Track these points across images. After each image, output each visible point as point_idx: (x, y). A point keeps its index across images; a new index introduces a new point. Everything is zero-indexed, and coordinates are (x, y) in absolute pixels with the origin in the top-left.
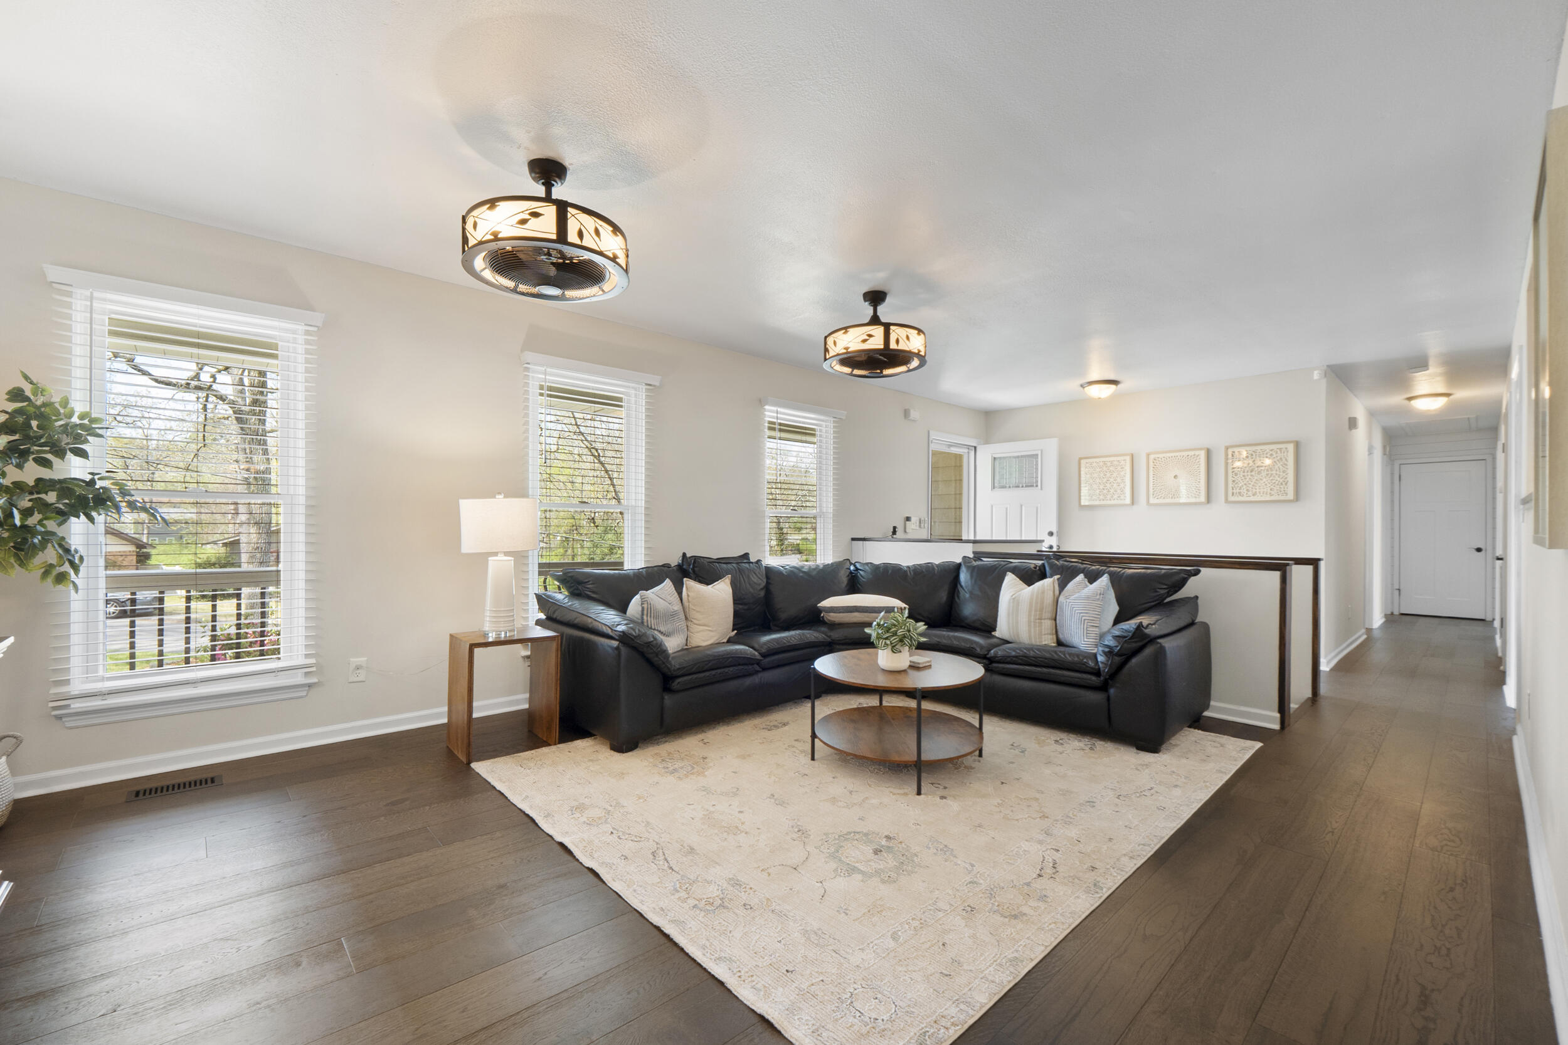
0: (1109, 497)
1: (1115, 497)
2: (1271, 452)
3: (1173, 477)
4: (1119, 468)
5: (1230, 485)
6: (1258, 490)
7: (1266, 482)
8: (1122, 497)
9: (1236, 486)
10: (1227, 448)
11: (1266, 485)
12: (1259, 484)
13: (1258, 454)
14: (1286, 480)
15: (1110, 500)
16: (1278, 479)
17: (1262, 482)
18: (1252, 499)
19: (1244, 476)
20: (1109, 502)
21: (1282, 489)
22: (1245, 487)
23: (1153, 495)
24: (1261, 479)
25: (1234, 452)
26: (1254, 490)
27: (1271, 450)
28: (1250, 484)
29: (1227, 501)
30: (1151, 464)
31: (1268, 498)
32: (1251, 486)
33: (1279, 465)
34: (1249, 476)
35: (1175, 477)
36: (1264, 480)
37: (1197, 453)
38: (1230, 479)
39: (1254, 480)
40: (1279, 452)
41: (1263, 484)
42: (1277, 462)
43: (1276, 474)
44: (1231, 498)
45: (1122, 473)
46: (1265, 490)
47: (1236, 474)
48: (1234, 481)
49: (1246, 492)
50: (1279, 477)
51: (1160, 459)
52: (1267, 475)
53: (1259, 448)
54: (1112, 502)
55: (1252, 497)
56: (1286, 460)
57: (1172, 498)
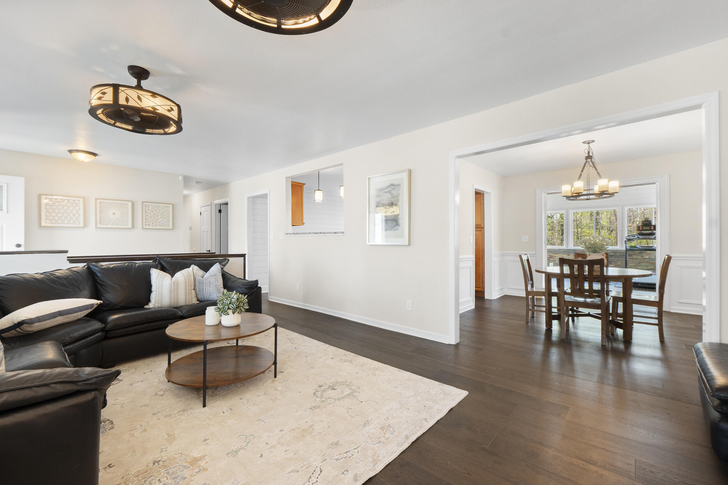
0: (66, 222)
1: (71, 222)
2: (163, 207)
3: (112, 213)
4: (74, 205)
5: (144, 221)
6: (157, 224)
7: (161, 220)
8: (77, 222)
9: (147, 221)
10: (143, 202)
11: (161, 222)
12: (158, 221)
13: (157, 207)
14: (169, 220)
15: (67, 224)
16: (166, 220)
17: (159, 220)
18: (154, 227)
19: (151, 217)
20: (66, 225)
21: (167, 224)
22: (151, 222)
23: (100, 222)
24: (158, 219)
25: (146, 205)
26: (155, 224)
27: (163, 206)
28: (154, 221)
29: (143, 228)
30: (98, 205)
31: (161, 227)
32: (154, 222)
33: (166, 213)
34: (153, 217)
35: (114, 214)
36: (160, 219)
37: (127, 202)
38: (144, 218)
39: (155, 219)
40: (166, 208)
41: (159, 221)
42: (165, 212)
43: (165, 217)
44: (145, 227)
45: (77, 208)
46: (160, 224)
47: (147, 216)
48: (146, 219)
49: (152, 224)
50: (166, 219)
51: (104, 203)
52: (161, 217)
53: (157, 204)
54: (69, 225)
55: (155, 227)
56: (169, 212)
57: (112, 225)
